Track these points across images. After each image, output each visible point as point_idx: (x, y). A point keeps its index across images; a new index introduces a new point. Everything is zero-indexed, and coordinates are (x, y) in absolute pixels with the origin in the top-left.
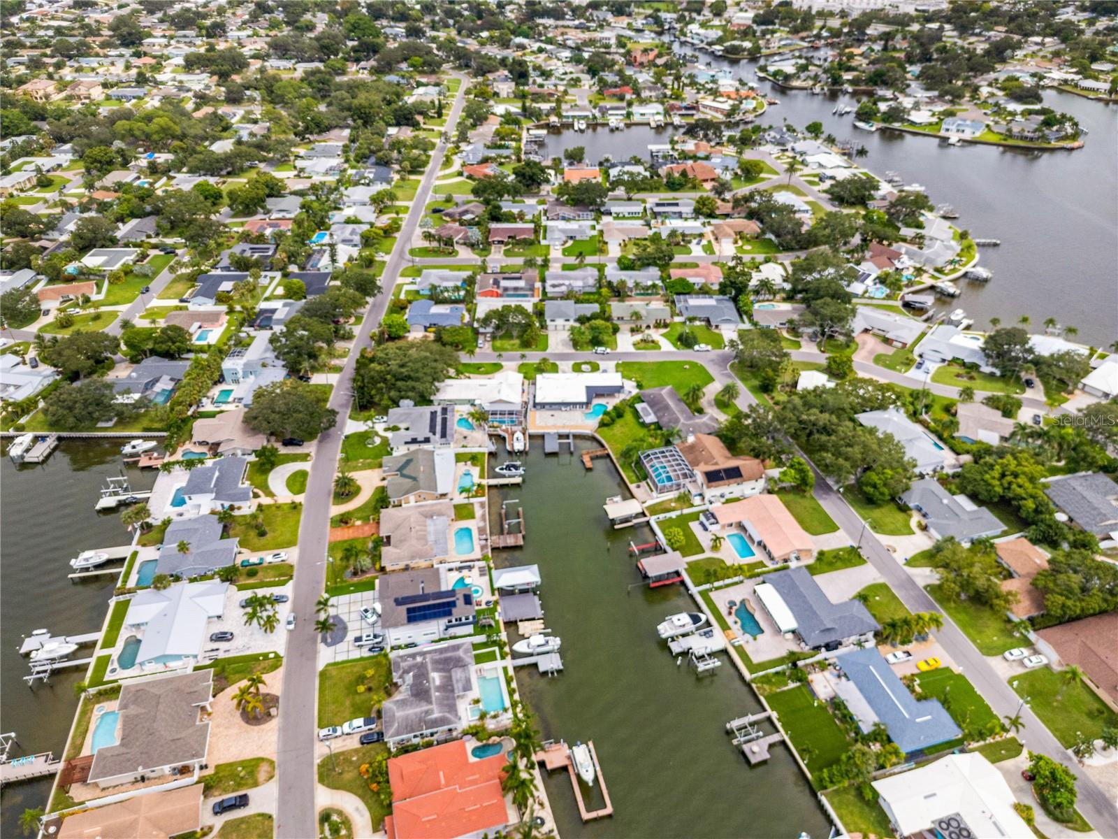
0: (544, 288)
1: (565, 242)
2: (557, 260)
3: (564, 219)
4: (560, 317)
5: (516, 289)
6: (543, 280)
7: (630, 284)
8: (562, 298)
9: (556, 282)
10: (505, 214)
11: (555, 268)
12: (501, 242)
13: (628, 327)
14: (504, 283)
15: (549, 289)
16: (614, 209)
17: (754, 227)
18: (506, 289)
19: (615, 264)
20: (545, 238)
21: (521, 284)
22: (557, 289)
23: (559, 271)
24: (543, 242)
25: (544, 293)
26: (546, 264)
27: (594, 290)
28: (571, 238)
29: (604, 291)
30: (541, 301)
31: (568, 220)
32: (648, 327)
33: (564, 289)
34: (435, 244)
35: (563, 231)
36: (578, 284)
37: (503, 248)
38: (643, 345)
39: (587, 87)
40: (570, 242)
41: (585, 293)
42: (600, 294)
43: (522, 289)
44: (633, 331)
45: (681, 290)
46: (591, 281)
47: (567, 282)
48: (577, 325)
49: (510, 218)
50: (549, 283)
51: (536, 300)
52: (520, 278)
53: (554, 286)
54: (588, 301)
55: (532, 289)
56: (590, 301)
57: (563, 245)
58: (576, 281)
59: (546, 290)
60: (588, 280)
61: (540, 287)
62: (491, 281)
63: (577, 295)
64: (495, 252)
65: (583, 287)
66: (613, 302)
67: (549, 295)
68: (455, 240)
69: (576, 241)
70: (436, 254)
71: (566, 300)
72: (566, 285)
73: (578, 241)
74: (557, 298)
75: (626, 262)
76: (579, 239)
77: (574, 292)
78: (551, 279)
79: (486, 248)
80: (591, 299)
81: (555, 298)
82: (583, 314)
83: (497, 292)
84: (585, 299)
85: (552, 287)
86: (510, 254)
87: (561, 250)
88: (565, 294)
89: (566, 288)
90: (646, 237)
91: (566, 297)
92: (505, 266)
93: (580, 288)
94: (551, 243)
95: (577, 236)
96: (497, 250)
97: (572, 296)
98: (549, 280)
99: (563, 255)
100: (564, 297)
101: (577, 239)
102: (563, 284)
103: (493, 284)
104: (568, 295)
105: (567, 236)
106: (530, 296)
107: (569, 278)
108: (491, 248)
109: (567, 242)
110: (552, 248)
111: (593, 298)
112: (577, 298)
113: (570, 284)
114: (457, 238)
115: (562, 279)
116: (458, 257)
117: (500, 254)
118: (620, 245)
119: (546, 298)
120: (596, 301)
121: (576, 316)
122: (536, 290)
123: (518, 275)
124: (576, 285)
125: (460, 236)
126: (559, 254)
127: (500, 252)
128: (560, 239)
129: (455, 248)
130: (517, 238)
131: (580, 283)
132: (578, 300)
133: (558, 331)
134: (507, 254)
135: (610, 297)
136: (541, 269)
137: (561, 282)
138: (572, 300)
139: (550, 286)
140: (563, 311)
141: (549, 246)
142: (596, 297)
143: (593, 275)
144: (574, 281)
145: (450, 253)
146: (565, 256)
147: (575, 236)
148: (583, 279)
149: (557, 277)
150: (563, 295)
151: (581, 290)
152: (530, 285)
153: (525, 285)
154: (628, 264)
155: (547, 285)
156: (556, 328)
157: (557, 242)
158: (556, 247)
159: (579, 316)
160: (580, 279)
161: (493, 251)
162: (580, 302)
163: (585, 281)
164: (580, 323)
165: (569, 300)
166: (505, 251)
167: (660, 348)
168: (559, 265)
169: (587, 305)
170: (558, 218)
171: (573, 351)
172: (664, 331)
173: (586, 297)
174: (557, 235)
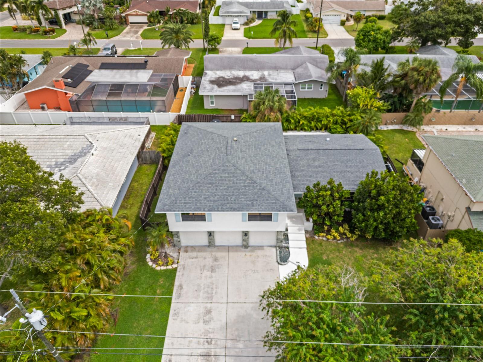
0: (197, 85)
2: (233, 43)
4: (223, 204)
6: (199, 74)
8: (240, 115)
9: (227, 74)
14: (97, 76)
15: (206, 90)
18: (93, 88)
20: (217, 14)
21: (141, 77)
22: (228, 90)
24: (213, 20)
25: (197, 99)
26: (213, 46)
27: (323, 93)
28: (260, 15)
29: (361, 93)
30: (180, 119)
33: (246, 88)
35: (247, 5)
36: (281, 79)
37: (145, 27)
40: (258, 22)
41: (304, 101)
46: (317, 73)
47: (255, 75)
48: (299, 229)
50: (210, 74)
51: (168, 118)
52: (142, 66)
53: (220, 82)
54: (315, 124)
56: (325, 122)
57: (246, 24)
58: (276, 73)
59: (200, 93)
60: (307, 68)
61: (189, 86)
62: (64, 70)
63: (286, 107)
64: (127, 33)
65: (296, 85)
66: (391, 127)
67: (208, 105)
68: (61, 13)
69: (268, 19)
70: (23, 34)
71: (253, 118)
72: (252, 81)
73: (270, 20)
74: (226, 113)
75: (379, 36)
76: (272, 18)
77: (276, 99)
78: (218, 70)
79: (115, 26)
80: (327, 117)
81: (222, 114)
82: (324, 183)
83: (66, 94)
84: (305, 118)
85: (215, 87)
86: (151, 35)
87: (242, 31)
88: (252, 104)
89: (253, 88)
90: (382, 14)
91: (253, 113)
92: (135, 50)
93: (289, 88)
94: (228, 21)
95: (269, 14)
96: (133, 30)
97: (271, 109)
98: (212, 70)
99: (245, 36)
100: (246, 111)
101: (269, 17)
102: (246, 79)
103: (65, 77)
104: (259, 105)
105: (254, 12)
106: (157, 108)
107: (259, 67)
108: (124, 26)
109: (252, 20)
110: (227, 27)
111: (333, 115)
112: (285, 115)
113: (262, 78)
114: (68, 11)
115: (244, 68)
116: (58, 39)
117: (136, 36)
118: (343, 23)
119: (196, 112)
120: (344, 123)
121: (295, 188)
122: (179, 93)
123: (141, 59)
124: (279, 81)
125: (75, 9)
126: (239, 35)
127: (137, 32)
128: (241, 12)
129: (64, 27)
130: (171, 13)
131: (289, 77)
132: (288, 120)
133: (216, 260)
134: (144, 36)
135: (379, 110)
136: (201, 54)
137: (241, 74)
138: (269, 120)
139: (212, 82)
140: (243, 174)
141: (223, 25)
142: (339, 110)
143: (315, 63)
144: (271, 72)
145: (46, 33)
146: (250, 38)
147: (266, 13)
148: (293, 69)
149: (231, 64)
150: (245, 108)
151: (292, 92)
152: (163, 80)
153: (150, 80)
154: (384, 42)
155: (205, 81)
156: (211, 244)
157: (236, 20)
158: (234, 26)
159: (308, 188)
160: (285, 68)
161: (125, 31)
162: (292, 127)
163: (299, 70)
164: (315, 222)
165: (262, 120)
166: (145, 30)
168: (238, 50)
169: (329, 139)
173: (311, 110)
174: (236, 8)
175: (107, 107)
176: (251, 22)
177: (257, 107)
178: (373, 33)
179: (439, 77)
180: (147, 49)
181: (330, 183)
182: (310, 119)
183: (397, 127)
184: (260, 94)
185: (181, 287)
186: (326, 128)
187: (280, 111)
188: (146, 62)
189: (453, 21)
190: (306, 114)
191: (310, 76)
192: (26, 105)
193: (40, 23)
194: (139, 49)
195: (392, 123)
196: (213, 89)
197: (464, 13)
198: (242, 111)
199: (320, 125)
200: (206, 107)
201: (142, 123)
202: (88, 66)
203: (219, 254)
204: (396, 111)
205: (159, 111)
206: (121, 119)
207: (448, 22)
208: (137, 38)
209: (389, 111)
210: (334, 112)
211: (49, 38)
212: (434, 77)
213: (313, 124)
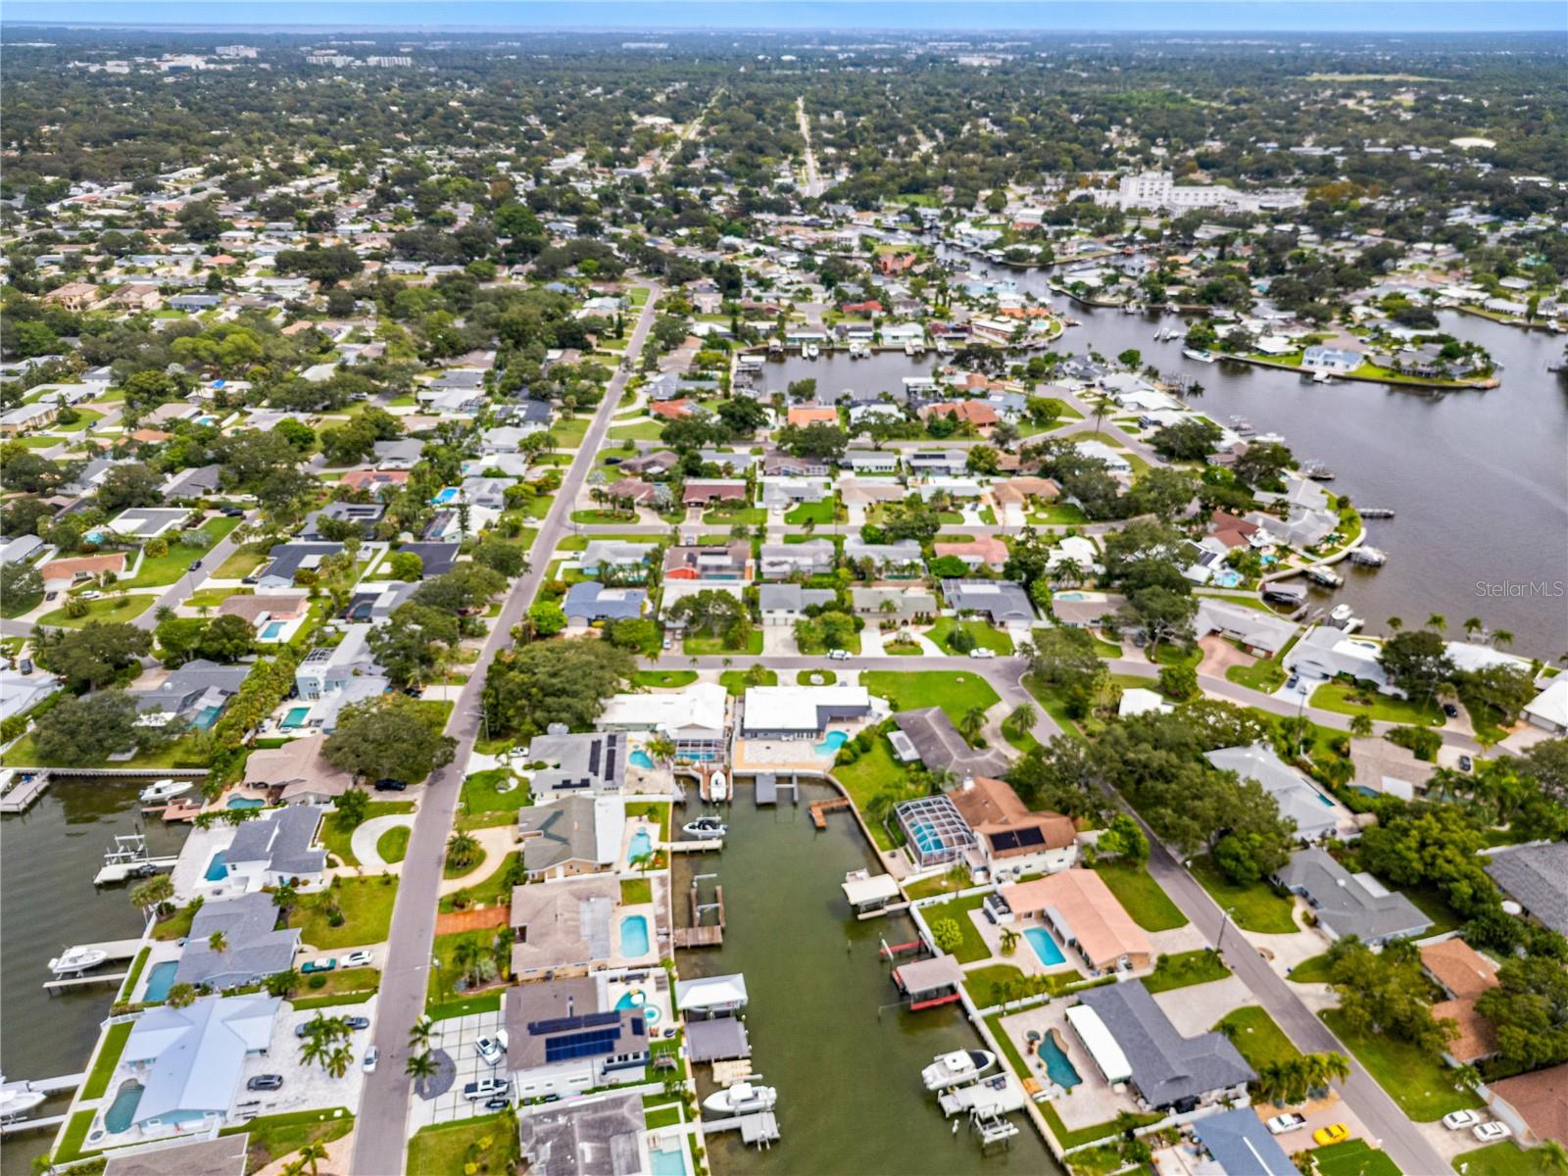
0: (759, 567)
1: (789, 505)
2: (777, 529)
3: (787, 474)
4: (780, 607)
5: (719, 568)
6: (758, 556)
7: (879, 563)
8: (784, 581)
9: (775, 559)
10: (706, 466)
11: (774, 540)
12: (699, 504)
13: (877, 622)
14: (702, 560)
15: (765, 569)
16: (856, 462)
17: (1050, 488)
18: (705, 568)
19: (858, 536)
20: (761, 499)
21: (727, 561)
22: (777, 569)
23: (780, 544)
24: (758, 505)
25: (759, 573)
26: (761, 534)
27: (828, 570)
28: (797, 499)
29: (843, 572)
30: (754, 584)
31: (793, 475)
32: (905, 623)
33: (786, 568)
34: (607, 506)
35: (786, 490)
36: (806, 562)
37: (703, 512)
38: (898, 647)
39: (820, 301)
40: (796, 506)
41: (816, 575)
42: (837, 576)
43: (726, 568)
44: (883, 627)
45: (950, 573)
46: (824, 559)
47: (791, 560)
48: (805, 618)
49: (713, 472)
50: (765, 560)
51: (747, 583)
52: (725, 553)
53: (772, 564)
54: (821, 586)
55: (742, 568)
57: (786, 509)
58: (802, 558)
59: (762, 570)
60: (821, 555)
61: (754, 565)
62: (685, 557)
63: (805, 578)
64: (692, 518)
65: (813, 566)
66: (855, 588)
67: (766, 576)
68: (635, 501)
69: (804, 503)
70: (608, 519)
71: (789, 583)
72: (789, 563)
73: (807, 503)
74: (777, 581)
75: (876, 529)
76: (808, 501)
77: (801, 573)
78: (769, 555)
79: (681, 513)
80: (825, 582)
81: (774, 581)
82: (813, 604)
83: (693, 571)
84: (815, 583)
85: (769, 566)
86: (711, 520)
87: (782, 517)
88: (789, 576)
89: (789, 567)
91: (789, 580)
92: (705, 536)
93: (809, 568)
94: (770, 506)
95: (805, 498)
96: (694, 515)
97: (798, 578)
98: (766, 555)
99: (785, 522)
100: (786, 579)
101: (805, 501)
102: (785, 562)
103: (688, 561)
104: (792, 576)
105: (792, 497)
106: (739, 578)
107: (793, 554)
108: (686, 512)
109: (791, 504)
110: (770, 513)
111: (828, 582)
112: (805, 581)
113: (794, 562)
114: (639, 498)
115: (784, 554)
116: (642, 523)
118: (864, 510)
119: (761, 580)
120: (831, 585)
121: (803, 605)
122: (748, 569)
124: (804, 564)
125: (643, 496)
126: (780, 521)
127: (699, 518)
128: (781, 499)
129: (638, 511)
130: (722, 498)
131: (809, 561)
132: (806, 584)
133: (777, 626)
134: (707, 521)
135: (851, 580)
136: (755, 541)
137: (782, 558)
138: (797, 584)
139: (767, 564)
140: (784, 599)
141: (767, 510)
142: (831, 579)
143: (826, 550)
144: (800, 558)
145: (629, 518)
146: (788, 524)
147: (801, 496)
148: (813, 555)
149: (777, 552)
150: (786, 577)
151: (810, 570)
152: (739, 562)
153: (731, 563)
154: (876, 536)
155: (763, 563)
156: (775, 622)
157: (777, 505)
158: (776, 512)
159: (808, 605)
160: (808, 555)
161: (690, 516)
162: (808, 587)
163: (816, 556)
164: (809, 615)
165: (794, 583)
166: (705, 516)
167: (922, 652)
168: (780, 536)
169: (818, 591)
170: (779, 472)
171: (799, 655)
172: (927, 628)
173: (817, 580)
174: (778, 495)
175: (715, 576)
176: (789, 507)
178: (871, 527)
180: (715, 535)
181: (815, 603)
182: (817, 583)
184: (792, 571)
186: (823, 587)
187: (803, 579)
188: (727, 550)
190: (815, 581)
191: (822, 561)
193: (616, 508)
194: (710, 535)
195: (857, 587)
196: (768, 568)
198: (784, 579)
201: (738, 585)
202: (692, 553)
203: (778, 624)
204: (859, 580)
205: (741, 579)
206: (725, 583)
208: (701, 522)
209: (856, 580)
210: (829, 580)
211: (635, 522)
212: (873, 564)
213: (818, 586)
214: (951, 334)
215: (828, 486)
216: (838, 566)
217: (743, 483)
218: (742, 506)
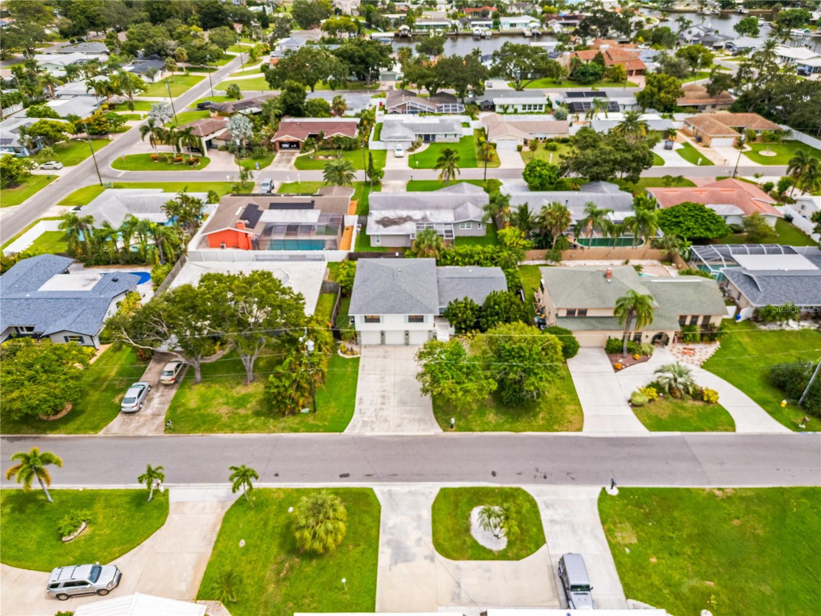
0: (364, 226)
1: (415, 146)
2: (397, 175)
3: (414, 111)
4: (392, 310)
5: (292, 229)
6: (364, 212)
7: (577, 214)
8: (403, 252)
9: (391, 214)
10: (312, 104)
11: (393, 187)
12: (294, 145)
13: (600, 337)
14: (269, 216)
15: (373, 229)
16: (497, 101)
17: (757, 123)
18: (269, 230)
19: (522, 181)
20: (377, 138)
21: (311, 217)
22: (393, 230)
23: (403, 193)
24: (374, 145)
25: (364, 239)
26: (374, 179)
27: (481, 231)
28: (427, 138)
29: (509, 233)
30: (352, 257)
31: (423, 113)
32: (660, 340)
33: (409, 228)
34: (163, 149)
35: (412, 127)
36: (442, 218)
37: (298, 154)
38: (664, 408)
39: (444, 10)
40: (424, 147)
41: (460, 240)
42: (499, 241)
43: (309, 228)
44: (613, 350)
45: (700, 233)
46: (475, 212)
47: (417, 215)
48: (445, 333)
49: (319, 109)
50: (376, 215)
51: (340, 255)
52: (310, 206)
53: (386, 223)
54: (468, 259)
55: (335, 226)
56: (476, 258)
57: (411, 150)
58: (437, 212)
59: (368, 233)
60: (466, 208)
61: (356, 225)
62: (239, 211)
63: (442, 245)
64: (279, 162)
65: (455, 224)
66: (537, 262)
67: (374, 243)
68: (204, 140)
69: (435, 143)
70: (163, 164)
71: (415, 255)
72: (415, 221)
73: (439, 144)
74: (391, 251)
75: (545, 172)
76: (440, 141)
77: (434, 238)
78: (382, 209)
79: (265, 154)
80: (479, 254)
81: (387, 251)
82: (461, 299)
83: (246, 234)
84: (460, 255)
85: (381, 227)
86: (306, 164)
87: (406, 159)
88: (414, 243)
89: (415, 228)
90: (567, 136)
91: (414, 250)
92: (292, 184)
93: (448, 228)
94: (390, 147)
95: (437, 137)
96: (284, 158)
97: (430, 247)
98: (377, 209)
99: (410, 166)
100: (409, 248)
101: (437, 140)
102: (408, 219)
103: (242, 218)
104: (419, 243)
105: (420, 136)
106: (327, 246)
107: (422, 206)
108: (274, 153)
109: (419, 145)
110: (389, 154)
111: (484, 252)
112: (442, 252)
113: (424, 218)
114: (211, 137)
115: (408, 208)
116: (204, 170)
117: (289, 165)
118: (519, 149)
119: (364, 250)
120: (493, 259)
121: (440, 304)
122: (345, 231)
123: (307, 199)
124: (439, 221)
125: (218, 134)
126: (403, 165)
127: (289, 161)
128: (405, 137)
129: (207, 154)
130: (325, 138)
131: (449, 217)
132: (445, 257)
133: (386, 352)
134: (300, 165)
135: (525, 248)
136: (363, 189)
137: (404, 213)
138: (428, 256)
139: (378, 222)
140: (405, 292)
141: (385, 151)
142: (490, 248)
143: (475, 201)
144: (433, 212)
145: (191, 163)
146: (415, 167)
147: (434, 136)
148: (454, 209)
149: (394, 203)
150: (408, 245)
151: (451, 231)
152: (332, 220)
153: (319, 220)
154: (550, 177)
155: (371, 220)
156: (383, 343)
157: (399, 146)
158: (398, 153)
159: (450, 303)
160: (446, 208)
161: (275, 159)
162: (449, 262)
163: (460, 210)
164: (456, 328)
165: (423, 256)
166: (298, 158)
167: (730, 425)
168: (402, 183)
169: (472, 271)
170: (404, 109)
171: (435, 430)
172: (707, 351)
173: (465, 248)
174: (399, 132)
175: (283, 245)
176: (416, 147)
177: (418, 245)
178: (538, 169)
179: (568, 220)
180: (304, 183)
181: (466, 299)
182: (464, 256)
183: (543, 262)
184: (421, 235)
185: (364, 366)
186: (479, 263)
187: (438, 248)
188: (313, 202)
189: (610, 160)
190: (461, 251)
191: (468, 217)
192: (204, 244)
193: (179, 150)
194: (297, 183)
195: (538, 259)
196: (378, 229)
197: (624, 151)
198: (405, 249)
199: (472, 261)
200: (372, 245)
201: (320, 260)
202: (257, 206)
203: (389, 349)
204: (542, 248)
205: (330, 249)
206: (299, 256)
207: (606, 161)
208: (291, 168)
209: (535, 248)
210: (485, 250)
211: (194, 168)
212: (564, 220)
213: (467, 260)
214: (563, 21)
215: (467, 125)
216: (495, 225)
217: (358, 120)
218: (350, 146)
